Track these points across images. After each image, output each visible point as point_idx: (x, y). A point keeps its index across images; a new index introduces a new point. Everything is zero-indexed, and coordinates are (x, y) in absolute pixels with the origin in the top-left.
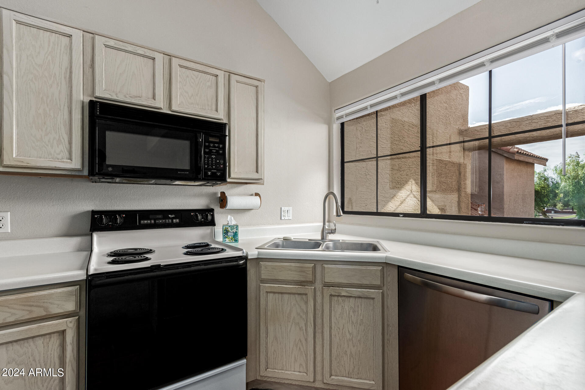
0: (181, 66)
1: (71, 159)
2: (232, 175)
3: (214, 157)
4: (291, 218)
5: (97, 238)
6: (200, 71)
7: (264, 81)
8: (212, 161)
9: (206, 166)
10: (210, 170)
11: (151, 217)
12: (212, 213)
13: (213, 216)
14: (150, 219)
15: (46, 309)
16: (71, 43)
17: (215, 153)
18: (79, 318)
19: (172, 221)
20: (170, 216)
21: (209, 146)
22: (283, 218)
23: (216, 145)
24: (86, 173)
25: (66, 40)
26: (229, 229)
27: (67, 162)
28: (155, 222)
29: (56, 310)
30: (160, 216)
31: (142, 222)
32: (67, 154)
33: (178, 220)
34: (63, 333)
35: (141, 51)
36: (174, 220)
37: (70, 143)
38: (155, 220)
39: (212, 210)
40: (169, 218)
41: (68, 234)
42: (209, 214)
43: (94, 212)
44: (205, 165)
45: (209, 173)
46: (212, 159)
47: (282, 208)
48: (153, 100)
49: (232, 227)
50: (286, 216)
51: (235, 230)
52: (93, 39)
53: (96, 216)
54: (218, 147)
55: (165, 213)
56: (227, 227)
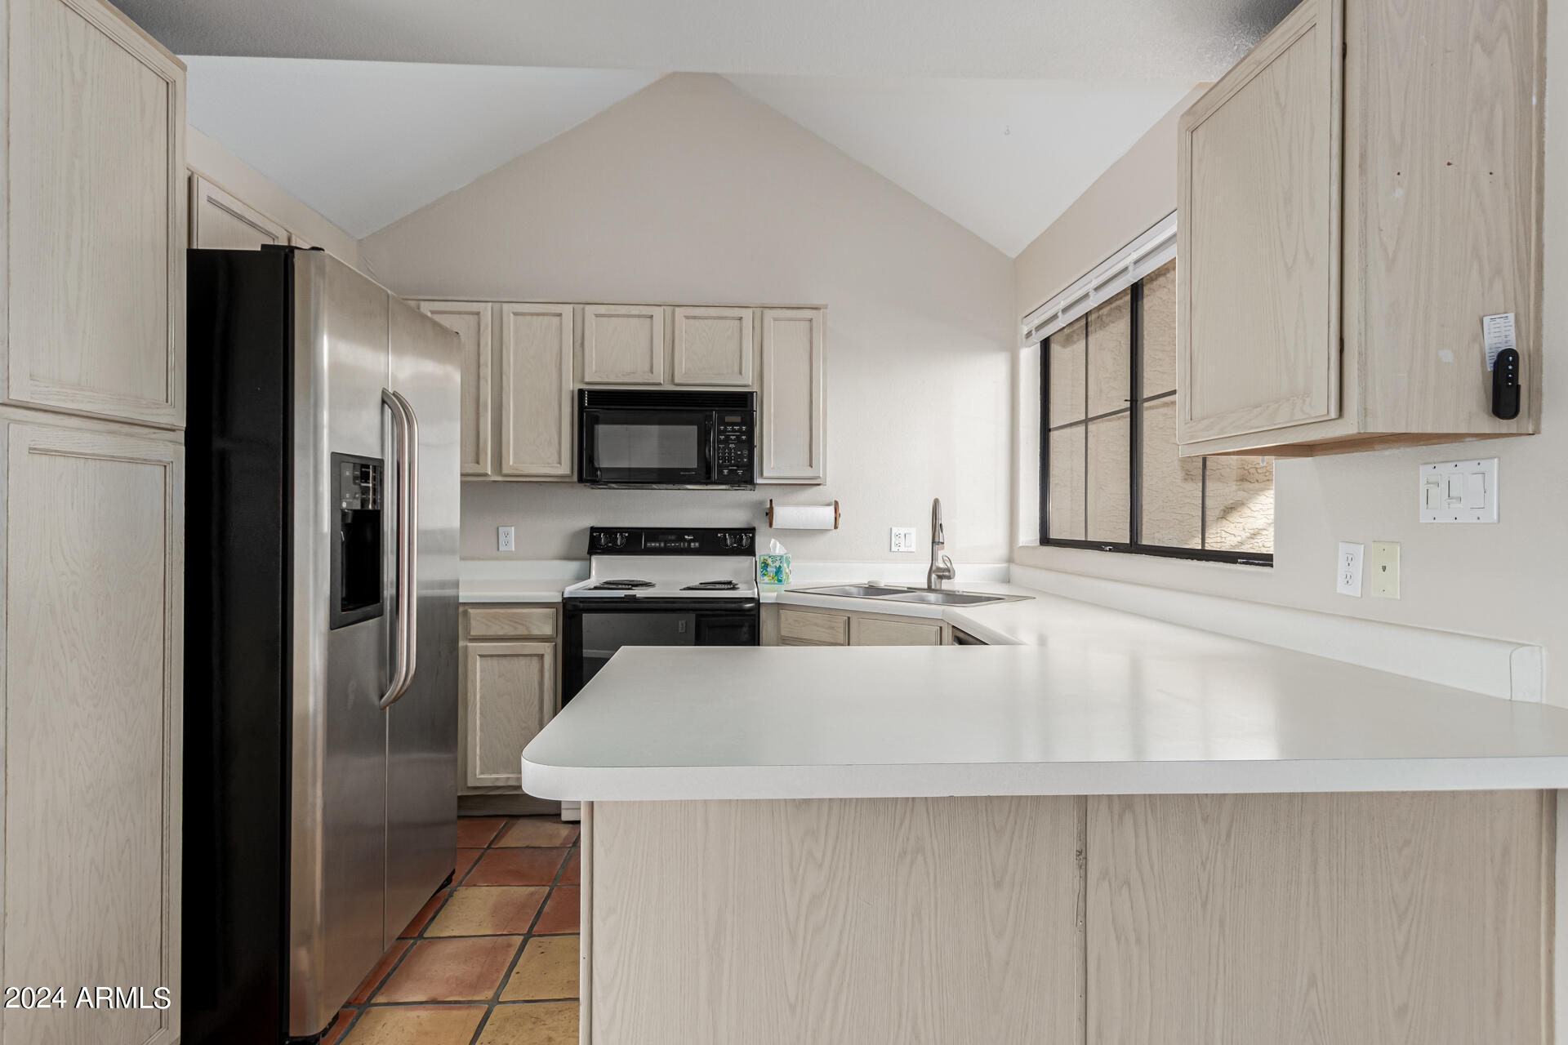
0: (687, 317)
1: (560, 463)
2: (765, 474)
3: (732, 446)
4: (913, 549)
5: (597, 563)
6: (714, 318)
7: (826, 307)
8: (730, 453)
9: (721, 461)
10: (727, 467)
11: (661, 537)
12: (751, 535)
13: (753, 540)
14: (660, 542)
15: (527, 628)
16: (561, 323)
17: (735, 440)
18: (556, 645)
19: (689, 545)
20: (686, 537)
21: (725, 431)
22: (894, 548)
23: (736, 428)
24: (575, 478)
25: (556, 320)
26: (769, 561)
27: (556, 467)
28: (665, 544)
29: (536, 632)
30: (673, 537)
31: (648, 544)
32: (555, 457)
33: (697, 544)
34: (541, 657)
35: (635, 310)
36: (692, 544)
37: (560, 444)
38: (666, 542)
39: (752, 530)
40: (685, 540)
41: (568, 557)
42: (746, 536)
43: (593, 529)
44: (719, 459)
45: (726, 472)
46: (730, 449)
47: (895, 531)
48: (650, 374)
49: (774, 558)
50: (902, 544)
51: (777, 564)
52: (583, 309)
53: (595, 534)
54: (740, 431)
55: (679, 533)
56: (766, 558)
